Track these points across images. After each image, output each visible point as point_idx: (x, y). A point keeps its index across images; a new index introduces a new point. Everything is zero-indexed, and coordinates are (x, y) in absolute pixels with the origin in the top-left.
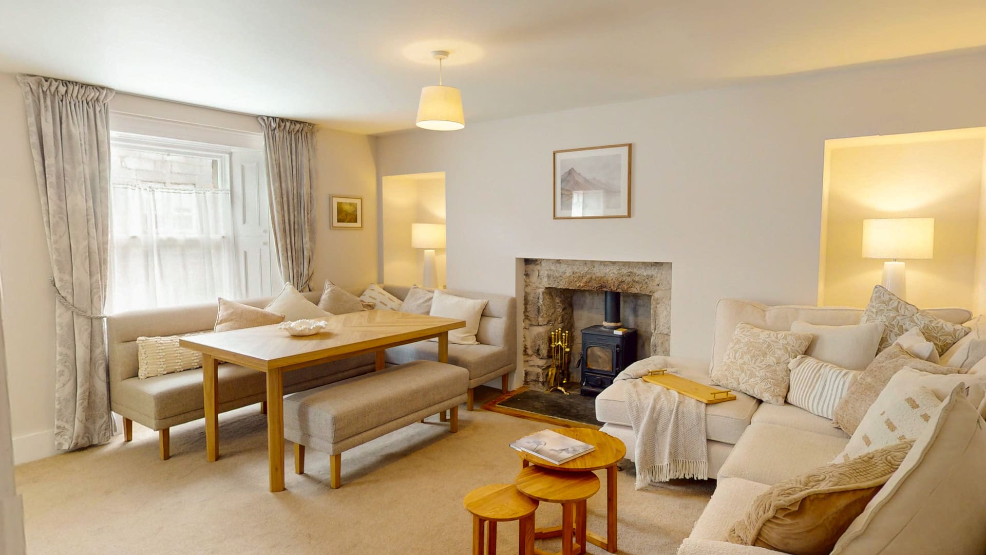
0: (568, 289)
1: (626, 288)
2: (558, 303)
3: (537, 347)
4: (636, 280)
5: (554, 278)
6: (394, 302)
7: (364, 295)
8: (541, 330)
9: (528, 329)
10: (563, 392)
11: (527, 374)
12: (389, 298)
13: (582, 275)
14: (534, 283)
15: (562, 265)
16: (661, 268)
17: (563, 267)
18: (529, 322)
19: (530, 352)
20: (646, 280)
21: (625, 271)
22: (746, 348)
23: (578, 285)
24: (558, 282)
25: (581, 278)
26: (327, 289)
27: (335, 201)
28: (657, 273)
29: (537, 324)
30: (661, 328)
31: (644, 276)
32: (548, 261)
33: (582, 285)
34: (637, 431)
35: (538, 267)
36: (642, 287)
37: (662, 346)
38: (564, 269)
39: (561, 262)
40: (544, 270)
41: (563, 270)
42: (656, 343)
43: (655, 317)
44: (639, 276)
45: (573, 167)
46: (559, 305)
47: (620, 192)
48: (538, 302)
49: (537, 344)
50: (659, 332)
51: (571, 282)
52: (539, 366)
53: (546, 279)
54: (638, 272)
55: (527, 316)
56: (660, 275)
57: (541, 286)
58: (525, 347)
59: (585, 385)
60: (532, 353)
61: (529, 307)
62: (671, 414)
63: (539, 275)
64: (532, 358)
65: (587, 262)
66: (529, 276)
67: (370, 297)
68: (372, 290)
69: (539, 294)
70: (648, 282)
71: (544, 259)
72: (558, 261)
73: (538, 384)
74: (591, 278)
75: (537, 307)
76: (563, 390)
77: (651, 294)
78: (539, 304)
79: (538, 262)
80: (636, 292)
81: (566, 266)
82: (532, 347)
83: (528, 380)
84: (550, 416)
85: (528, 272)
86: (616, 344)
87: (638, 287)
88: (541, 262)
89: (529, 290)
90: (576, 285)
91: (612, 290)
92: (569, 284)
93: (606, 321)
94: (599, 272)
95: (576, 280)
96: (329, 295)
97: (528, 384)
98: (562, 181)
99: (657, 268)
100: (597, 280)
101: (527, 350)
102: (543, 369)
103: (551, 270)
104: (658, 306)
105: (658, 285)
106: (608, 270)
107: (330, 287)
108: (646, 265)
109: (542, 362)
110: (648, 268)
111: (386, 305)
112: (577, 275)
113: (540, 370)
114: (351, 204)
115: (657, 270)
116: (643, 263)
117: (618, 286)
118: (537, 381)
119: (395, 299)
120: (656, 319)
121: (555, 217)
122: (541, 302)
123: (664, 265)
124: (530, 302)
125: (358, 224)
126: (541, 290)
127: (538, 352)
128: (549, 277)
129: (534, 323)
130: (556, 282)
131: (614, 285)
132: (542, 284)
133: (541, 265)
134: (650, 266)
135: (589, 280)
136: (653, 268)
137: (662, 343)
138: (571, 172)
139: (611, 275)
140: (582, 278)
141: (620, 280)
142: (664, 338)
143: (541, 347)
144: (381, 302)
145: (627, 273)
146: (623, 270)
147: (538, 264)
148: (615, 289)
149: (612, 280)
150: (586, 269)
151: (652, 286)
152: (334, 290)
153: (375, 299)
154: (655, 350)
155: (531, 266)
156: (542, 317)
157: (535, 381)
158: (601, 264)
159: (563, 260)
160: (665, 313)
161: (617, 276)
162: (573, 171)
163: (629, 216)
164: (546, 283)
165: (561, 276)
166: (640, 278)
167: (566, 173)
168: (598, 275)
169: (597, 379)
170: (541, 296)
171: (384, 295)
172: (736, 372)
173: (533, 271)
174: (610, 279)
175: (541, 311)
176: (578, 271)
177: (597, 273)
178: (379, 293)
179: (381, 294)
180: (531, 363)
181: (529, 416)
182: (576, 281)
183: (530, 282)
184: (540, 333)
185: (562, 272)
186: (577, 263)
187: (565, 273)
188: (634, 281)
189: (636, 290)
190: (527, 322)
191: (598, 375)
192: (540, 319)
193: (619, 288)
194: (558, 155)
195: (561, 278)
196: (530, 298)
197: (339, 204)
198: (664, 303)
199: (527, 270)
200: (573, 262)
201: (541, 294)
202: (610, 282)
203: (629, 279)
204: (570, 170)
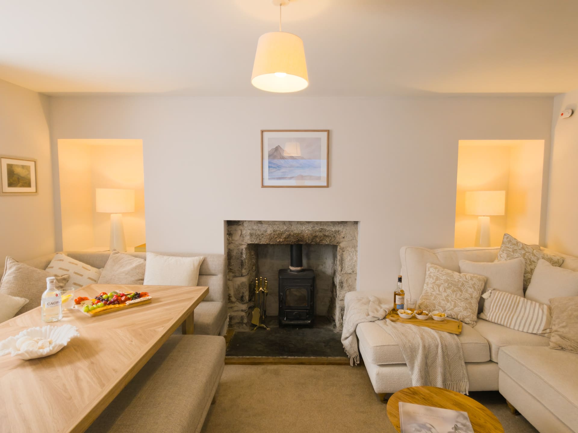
0: (269, 244)
1: (318, 241)
2: (253, 255)
3: (241, 295)
4: (327, 235)
5: (256, 236)
6: (90, 270)
7: (52, 267)
8: (244, 279)
9: (231, 280)
10: (265, 329)
11: (231, 318)
12: (83, 267)
13: (281, 233)
14: (237, 241)
15: (263, 225)
16: (346, 225)
17: (265, 226)
18: (233, 275)
19: (233, 299)
20: (334, 234)
21: (317, 228)
22: (447, 284)
23: (278, 241)
24: (260, 239)
25: (280, 235)
26: (10, 268)
27: (5, 163)
28: (343, 229)
29: (240, 275)
30: (346, 269)
31: (332, 231)
32: (250, 222)
33: (281, 240)
34: (412, 368)
35: (241, 227)
36: (331, 240)
37: (347, 283)
38: (266, 228)
39: (263, 222)
40: (246, 231)
41: (264, 229)
42: (343, 280)
43: (342, 262)
44: (328, 232)
45: (279, 145)
46: (253, 256)
47: (320, 167)
48: (241, 257)
49: (241, 292)
50: (344, 272)
51: (272, 238)
52: (242, 311)
53: (248, 237)
54: (328, 229)
55: (231, 269)
56: (345, 230)
57: (243, 243)
58: (228, 296)
59: (286, 320)
60: (236, 300)
61: (233, 262)
62: (437, 348)
63: (241, 234)
64: (235, 304)
65: (285, 222)
66: (232, 235)
67: (60, 268)
68: (61, 260)
69: (242, 250)
70: (336, 236)
71: (246, 221)
72: (260, 222)
73: (242, 325)
74: (290, 235)
75: (241, 261)
76: (265, 326)
77: (338, 245)
78: (243, 259)
79: (240, 223)
80: (327, 243)
81: (267, 226)
82: (235, 295)
83: (233, 324)
84: (281, 357)
85: (232, 232)
86: (310, 285)
87: (328, 240)
88: (243, 223)
89: (232, 246)
90: (276, 241)
91: (307, 243)
92: (270, 240)
93: (292, 265)
94: (296, 230)
95: (276, 236)
96: (14, 275)
97: (232, 327)
98: (269, 156)
99: (342, 225)
100: (295, 236)
101: (231, 298)
102: (246, 313)
103: (253, 229)
104: (344, 253)
105: (344, 238)
106: (304, 228)
107: (15, 265)
108: (334, 223)
109: (244, 307)
110: (336, 225)
111: (82, 275)
112: (277, 233)
113: (243, 314)
114: (23, 167)
115: (342, 227)
116: (332, 222)
117: (312, 240)
118: (241, 323)
119: (89, 267)
120: (342, 263)
121: (263, 186)
122: (244, 257)
123: (348, 223)
124: (234, 258)
125: (32, 189)
126: (244, 247)
127: (241, 299)
128: (251, 235)
129: (237, 274)
130: (258, 239)
131: (309, 239)
132: (245, 242)
133: (243, 225)
134: (338, 224)
135: (287, 236)
136: (339, 225)
137: (347, 280)
138: (277, 149)
139: (306, 232)
140: (282, 235)
141: (314, 235)
142: (348, 276)
143: (245, 294)
144: (76, 273)
145: (319, 229)
146: (316, 227)
147: (240, 225)
148: (310, 242)
149: (307, 235)
150: (285, 228)
151: (339, 238)
152: (20, 268)
153: (68, 270)
154: (342, 286)
155: (234, 227)
156: (245, 269)
157: (239, 323)
158: (298, 224)
159: (264, 221)
160: (349, 258)
161: (311, 232)
162: (279, 148)
163: (328, 186)
164: (248, 240)
165: (262, 234)
166: (329, 233)
167: (272, 149)
168: (295, 232)
169: (296, 314)
170: (244, 251)
171: (76, 264)
172: (443, 302)
173: (236, 230)
174: (305, 235)
175: (244, 264)
176: (278, 229)
177: (295, 230)
178: (70, 263)
179: (73, 263)
180: (236, 309)
181: (262, 361)
182: (276, 238)
183: (233, 240)
184: (243, 283)
185: (264, 231)
186: (276, 223)
187: (266, 231)
188: (325, 235)
189: (326, 242)
190: (231, 274)
191: (296, 311)
192: (244, 271)
193: (313, 241)
194: (265, 134)
195: (263, 236)
196: (234, 253)
197: (10, 167)
198: (348, 251)
199: (230, 230)
200: (273, 223)
201: (244, 249)
202: (306, 237)
203: (321, 234)
204: (277, 147)
